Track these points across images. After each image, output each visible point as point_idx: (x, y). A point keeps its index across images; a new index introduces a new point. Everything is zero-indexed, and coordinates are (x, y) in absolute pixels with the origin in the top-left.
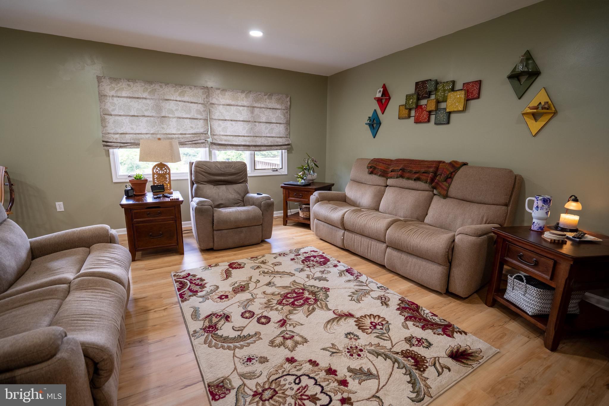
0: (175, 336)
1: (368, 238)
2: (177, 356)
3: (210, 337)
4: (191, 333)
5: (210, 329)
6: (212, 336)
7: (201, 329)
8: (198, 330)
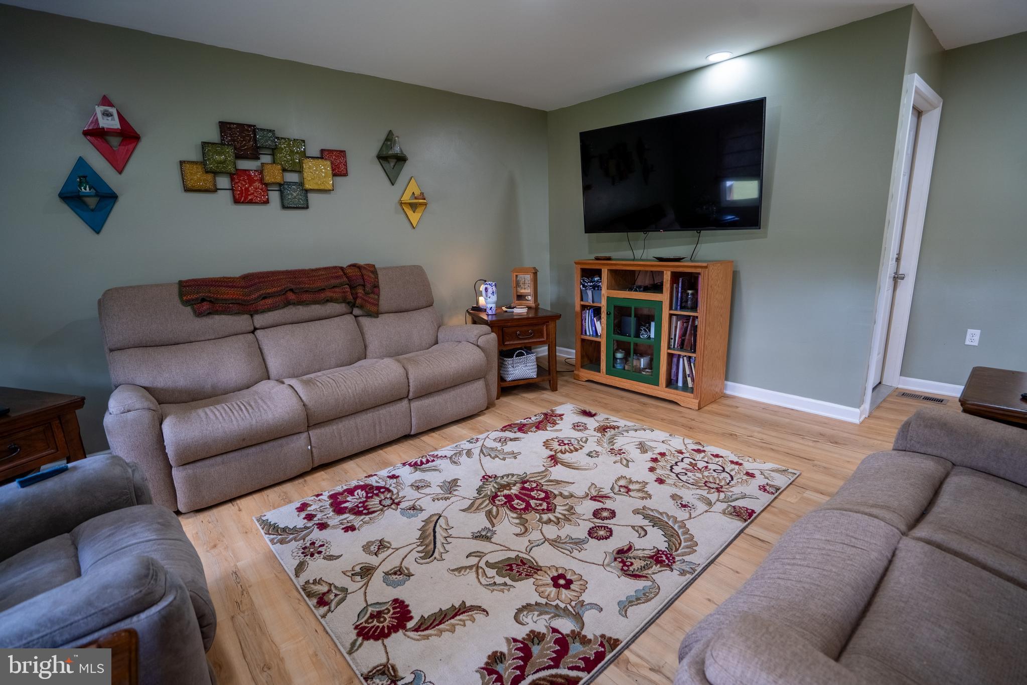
0: (709, 600)
1: (368, 412)
2: (737, 572)
3: (679, 552)
4: (689, 577)
5: (664, 558)
6: (677, 550)
7: (672, 570)
8: (676, 572)
